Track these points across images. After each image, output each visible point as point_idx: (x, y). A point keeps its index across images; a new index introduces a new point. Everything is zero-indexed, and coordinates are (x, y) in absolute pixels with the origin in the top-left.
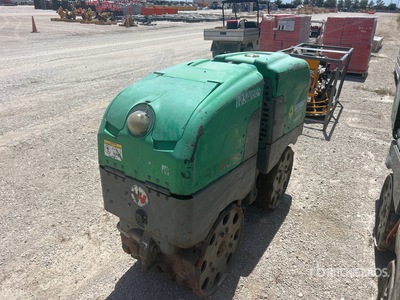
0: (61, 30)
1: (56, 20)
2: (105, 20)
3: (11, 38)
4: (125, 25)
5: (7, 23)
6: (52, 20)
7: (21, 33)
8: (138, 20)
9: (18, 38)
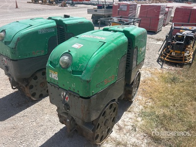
0: (30, 7)
1: (29, 2)
2: (53, 3)
3: (5, 11)
4: (61, 6)
5: (6, 3)
6: (28, 2)
7: (10, 9)
8: (69, 4)
9: (8, 11)
